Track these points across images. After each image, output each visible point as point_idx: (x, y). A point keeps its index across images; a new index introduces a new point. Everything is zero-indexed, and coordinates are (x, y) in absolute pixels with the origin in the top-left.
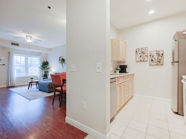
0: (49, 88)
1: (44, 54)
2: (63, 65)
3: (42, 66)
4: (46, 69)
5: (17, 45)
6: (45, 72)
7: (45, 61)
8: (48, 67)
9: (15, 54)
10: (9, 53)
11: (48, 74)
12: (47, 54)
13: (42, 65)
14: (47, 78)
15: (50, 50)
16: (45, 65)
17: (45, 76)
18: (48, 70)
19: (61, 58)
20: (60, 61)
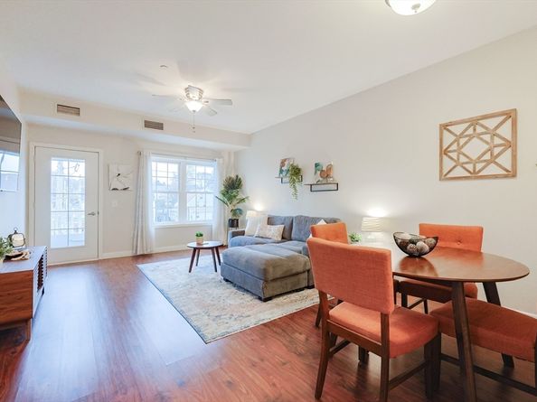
0: (266, 281)
1: (229, 153)
2: (295, 188)
3: (224, 193)
4: (235, 202)
5: (159, 126)
6: (234, 212)
7: (233, 176)
8: (241, 196)
9: (153, 158)
10: (139, 154)
11: (241, 219)
12: (237, 154)
13: (223, 188)
14: (243, 233)
15: (248, 138)
16: (232, 187)
17: (233, 223)
18: (240, 206)
19: (286, 163)
20: (284, 173)
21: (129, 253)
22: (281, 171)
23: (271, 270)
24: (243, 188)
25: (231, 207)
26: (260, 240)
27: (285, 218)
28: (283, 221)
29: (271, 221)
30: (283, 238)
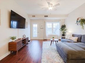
0: (68, 59)
2: (83, 26)
3: (61, 29)
4: (64, 30)
5: (47, 16)
6: (63, 33)
7: (63, 25)
8: (65, 29)
9: (47, 22)
10: (45, 22)
11: (65, 34)
13: (61, 27)
14: (65, 38)
16: (63, 27)
17: (63, 35)
18: (65, 31)
19: (79, 19)
20: (78, 22)
21: (43, 39)
22: (77, 22)
23: (70, 55)
24: (66, 27)
25: (63, 32)
26: (69, 41)
27: (78, 35)
28: (78, 36)
29: (73, 36)
30: (77, 41)
